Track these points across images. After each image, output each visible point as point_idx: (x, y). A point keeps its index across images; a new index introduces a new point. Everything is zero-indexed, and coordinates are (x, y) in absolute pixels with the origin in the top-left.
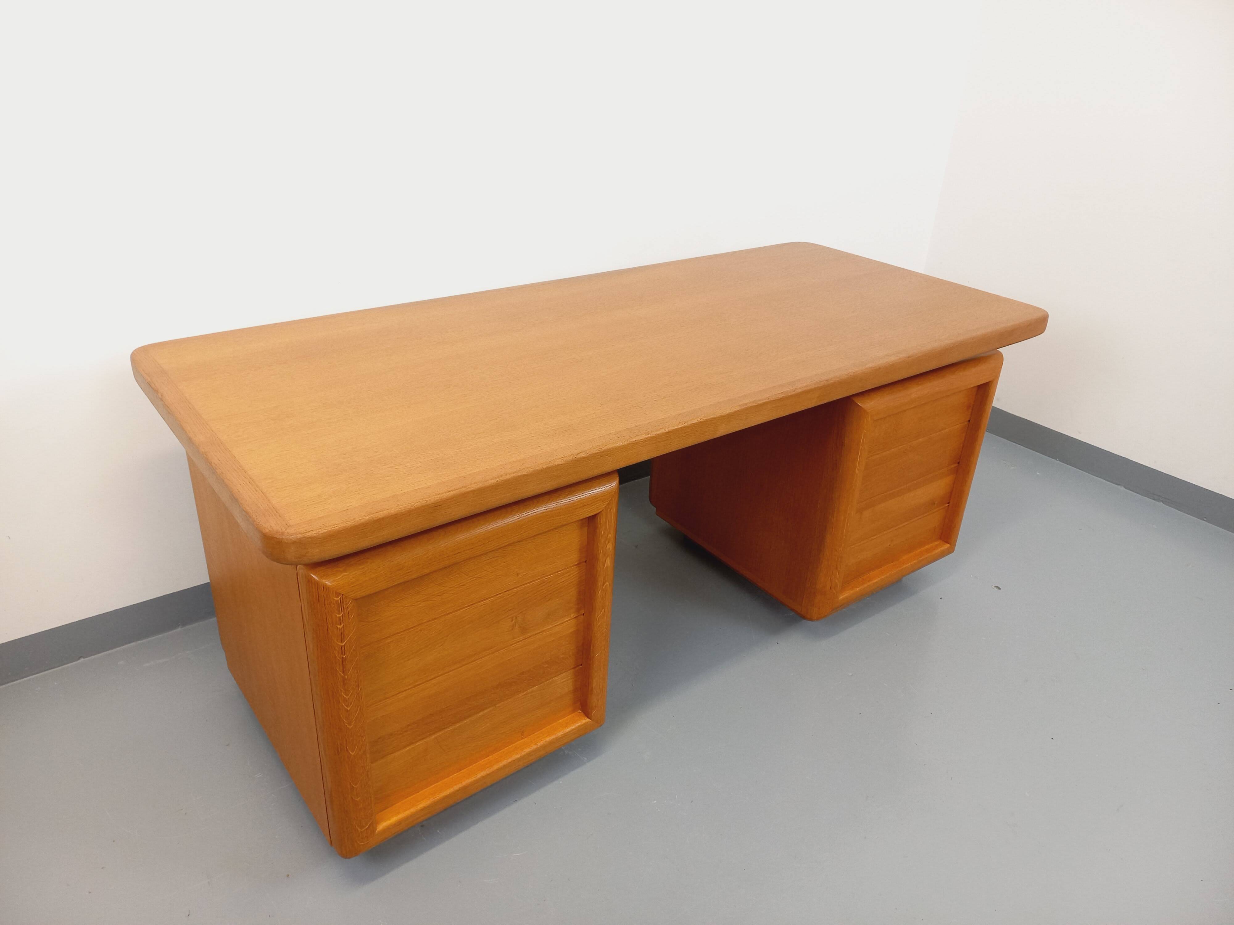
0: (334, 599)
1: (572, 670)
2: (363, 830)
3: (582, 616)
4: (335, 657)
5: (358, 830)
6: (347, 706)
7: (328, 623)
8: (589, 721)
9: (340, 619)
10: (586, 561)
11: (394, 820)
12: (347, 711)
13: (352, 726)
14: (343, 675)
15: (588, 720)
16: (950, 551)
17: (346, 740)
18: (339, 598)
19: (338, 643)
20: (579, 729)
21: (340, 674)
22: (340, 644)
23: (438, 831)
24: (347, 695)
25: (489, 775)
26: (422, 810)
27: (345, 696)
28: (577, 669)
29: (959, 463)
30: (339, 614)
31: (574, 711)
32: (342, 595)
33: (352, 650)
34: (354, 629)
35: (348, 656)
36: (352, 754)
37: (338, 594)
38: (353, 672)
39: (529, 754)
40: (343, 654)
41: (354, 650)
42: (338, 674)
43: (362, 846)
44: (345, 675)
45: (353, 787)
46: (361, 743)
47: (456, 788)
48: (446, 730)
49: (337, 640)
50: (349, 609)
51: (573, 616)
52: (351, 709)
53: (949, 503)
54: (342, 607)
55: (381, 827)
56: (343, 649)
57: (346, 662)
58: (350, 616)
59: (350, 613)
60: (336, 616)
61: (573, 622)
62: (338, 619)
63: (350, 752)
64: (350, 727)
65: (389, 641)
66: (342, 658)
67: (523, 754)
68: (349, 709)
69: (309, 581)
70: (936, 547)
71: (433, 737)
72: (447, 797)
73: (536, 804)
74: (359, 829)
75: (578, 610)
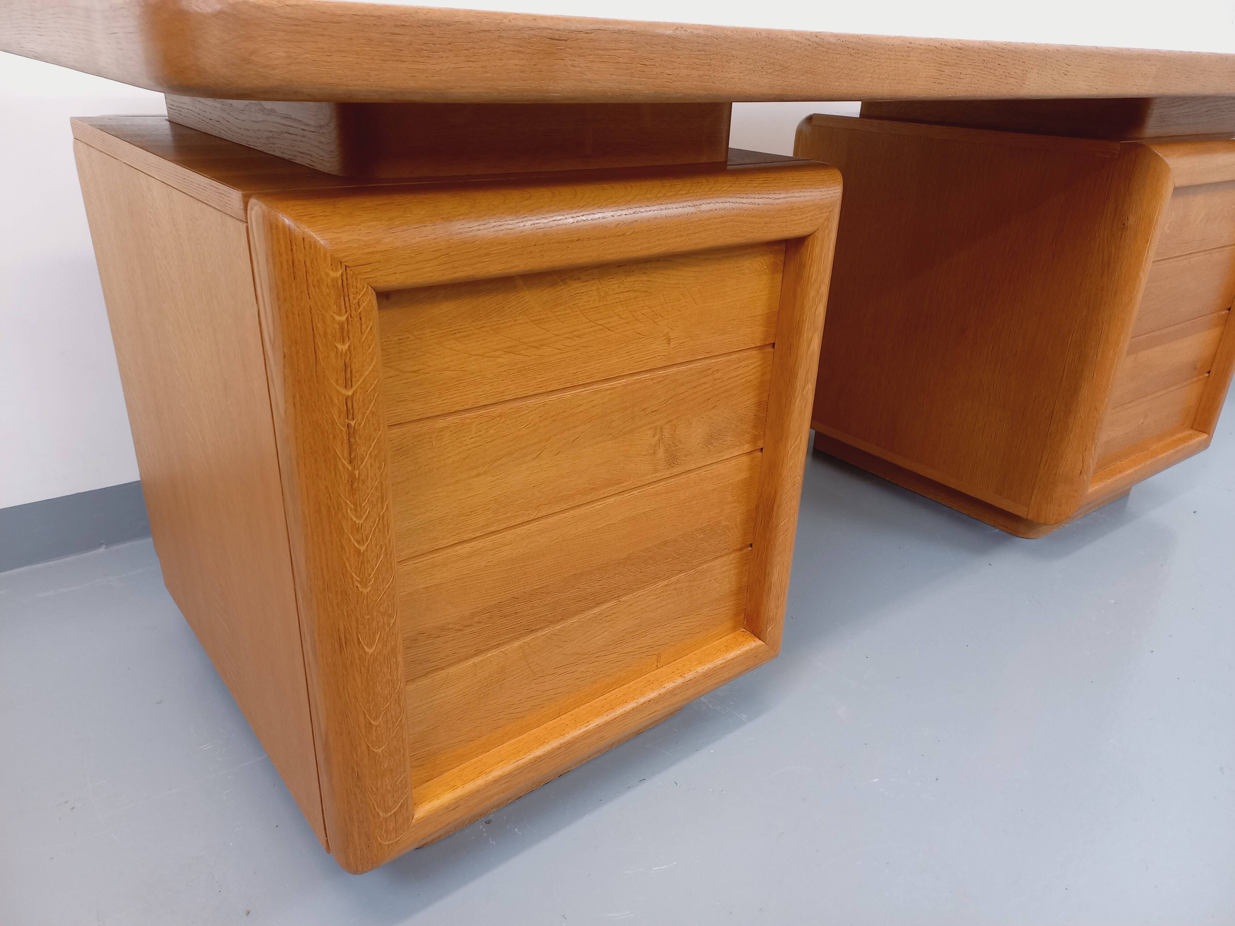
0: (327, 275)
1: (738, 553)
2: (389, 814)
3: (759, 454)
4: (333, 423)
5: (379, 815)
6: (359, 542)
7: (317, 337)
8: (760, 646)
9: (342, 329)
10: (774, 344)
11: (446, 798)
12: (358, 552)
13: (369, 589)
14: (350, 468)
15: (760, 642)
16: (1205, 445)
17: (357, 620)
18: (340, 272)
19: (338, 388)
20: (746, 656)
21: (344, 465)
22: (344, 391)
23: (516, 830)
24: (359, 518)
25: (607, 723)
26: (495, 781)
27: (354, 519)
28: (745, 551)
29: (1229, 309)
30: (340, 314)
31: (735, 629)
32: (346, 266)
33: (368, 412)
34: (372, 360)
35: (360, 424)
36: (370, 651)
37: (337, 262)
38: (371, 466)
39: (672, 692)
40: (350, 416)
41: (372, 413)
42: (340, 466)
43: (386, 848)
44: (354, 469)
45: (371, 724)
46: (387, 630)
47: (555, 743)
48: (539, 634)
49: (337, 381)
50: (362, 308)
51: (747, 448)
52: (366, 550)
53: (1209, 372)
54: (347, 299)
55: (421, 812)
56: (349, 404)
57: (358, 439)
58: (364, 327)
59: (363, 319)
60: (334, 319)
61: (745, 460)
62: (337, 326)
63: (366, 648)
64: (365, 591)
65: (441, 423)
66: (349, 426)
67: (663, 691)
68: (363, 548)
69: (271, 228)
70: (1190, 437)
71: (516, 644)
72: (539, 759)
73: (678, 785)
74: (381, 814)
75: (755, 439)
